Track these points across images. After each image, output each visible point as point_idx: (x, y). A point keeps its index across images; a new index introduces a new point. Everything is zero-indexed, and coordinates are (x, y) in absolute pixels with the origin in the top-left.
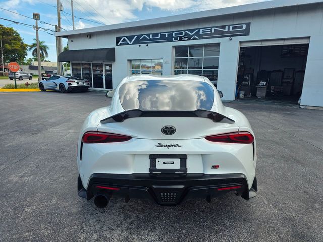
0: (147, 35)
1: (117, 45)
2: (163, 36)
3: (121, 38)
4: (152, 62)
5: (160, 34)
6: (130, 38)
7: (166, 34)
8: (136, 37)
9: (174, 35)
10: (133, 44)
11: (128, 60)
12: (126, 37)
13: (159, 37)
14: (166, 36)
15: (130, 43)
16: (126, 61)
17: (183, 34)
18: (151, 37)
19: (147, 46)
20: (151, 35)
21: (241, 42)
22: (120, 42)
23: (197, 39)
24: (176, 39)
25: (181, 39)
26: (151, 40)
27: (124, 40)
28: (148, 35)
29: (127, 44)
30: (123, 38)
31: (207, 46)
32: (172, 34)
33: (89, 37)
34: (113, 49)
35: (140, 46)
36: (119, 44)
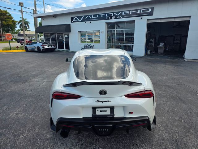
0: (90, 16)
1: (72, 22)
2: (100, 16)
3: (74, 17)
4: (93, 32)
5: (98, 15)
6: (80, 18)
7: (102, 15)
8: (83, 17)
9: (106, 16)
10: (81, 21)
11: (79, 31)
12: (77, 17)
13: (98, 17)
14: (102, 16)
17: (112, 15)
18: (93, 17)
19: (90, 22)
20: (92, 16)
21: (148, 20)
22: (74, 20)
23: (121, 18)
24: (108, 18)
25: (111, 18)
26: (92, 18)
27: (76, 19)
28: (91, 16)
29: (78, 21)
30: (75, 18)
31: (127, 22)
32: (105, 15)
33: (54, 17)
34: (69, 25)
35: (86, 23)
36: (73, 22)
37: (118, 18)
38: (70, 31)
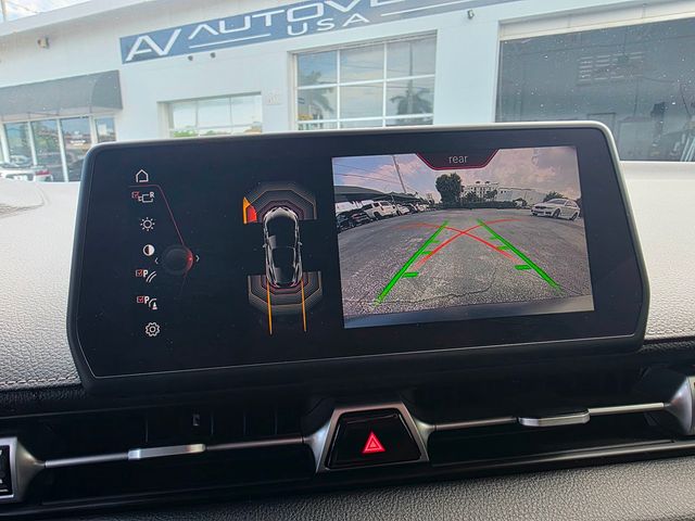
0: (207, 23)
1: (124, 62)
2: (258, 24)
3: (135, 38)
4: (230, 104)
5: (247, 19)
6: (161, 37)
7: (268, 16)
8: (177, 32)
9: (290, 19)
10: (171, 53)
11: (160, 103)
12: (149, 34)
13: (248, 25)
14: (268, 23)
15: (160, 52)
16: (156, 105)
17: (321, 12)
18: (223, 30)
19: (213, 55)
20: (222, 24)
21: (503, 25)
22: (134, 51)
24: (297, 27)
25: (313, 28)
26: (222, 37)
27: (144, 45)
28: (214, 24)
29: (154, 56)
30: (140, 39)
31: (392, 43)
32: (285, 13)
33: (43, 43)
34: (116, 74)
35: (190, 58)
36: (130, 58)
37: (350, 26)
38: (119, 105)
